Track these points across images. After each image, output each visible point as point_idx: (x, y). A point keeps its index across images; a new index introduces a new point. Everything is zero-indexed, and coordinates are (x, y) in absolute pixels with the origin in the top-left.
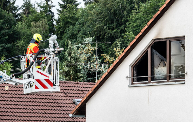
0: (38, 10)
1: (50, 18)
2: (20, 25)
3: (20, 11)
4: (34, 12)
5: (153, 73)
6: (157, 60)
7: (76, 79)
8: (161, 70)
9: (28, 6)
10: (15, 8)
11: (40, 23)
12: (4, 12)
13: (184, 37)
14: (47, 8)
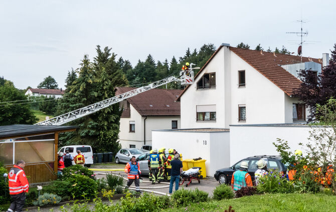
0: (163, 65)
1: (168, 67)
2: (156, 70)
3: (157, 65)
4: (162, 65)
5: (204, 86)
6: (206, 81)
7: (177, 89)
8: (208, 84)
9: (159, 63)
10: (155, 64)
11: (164, 69)
12: (151, 66)
13: (215, 73)
14: (166, 64)
